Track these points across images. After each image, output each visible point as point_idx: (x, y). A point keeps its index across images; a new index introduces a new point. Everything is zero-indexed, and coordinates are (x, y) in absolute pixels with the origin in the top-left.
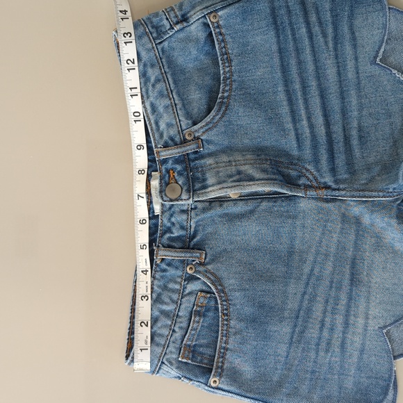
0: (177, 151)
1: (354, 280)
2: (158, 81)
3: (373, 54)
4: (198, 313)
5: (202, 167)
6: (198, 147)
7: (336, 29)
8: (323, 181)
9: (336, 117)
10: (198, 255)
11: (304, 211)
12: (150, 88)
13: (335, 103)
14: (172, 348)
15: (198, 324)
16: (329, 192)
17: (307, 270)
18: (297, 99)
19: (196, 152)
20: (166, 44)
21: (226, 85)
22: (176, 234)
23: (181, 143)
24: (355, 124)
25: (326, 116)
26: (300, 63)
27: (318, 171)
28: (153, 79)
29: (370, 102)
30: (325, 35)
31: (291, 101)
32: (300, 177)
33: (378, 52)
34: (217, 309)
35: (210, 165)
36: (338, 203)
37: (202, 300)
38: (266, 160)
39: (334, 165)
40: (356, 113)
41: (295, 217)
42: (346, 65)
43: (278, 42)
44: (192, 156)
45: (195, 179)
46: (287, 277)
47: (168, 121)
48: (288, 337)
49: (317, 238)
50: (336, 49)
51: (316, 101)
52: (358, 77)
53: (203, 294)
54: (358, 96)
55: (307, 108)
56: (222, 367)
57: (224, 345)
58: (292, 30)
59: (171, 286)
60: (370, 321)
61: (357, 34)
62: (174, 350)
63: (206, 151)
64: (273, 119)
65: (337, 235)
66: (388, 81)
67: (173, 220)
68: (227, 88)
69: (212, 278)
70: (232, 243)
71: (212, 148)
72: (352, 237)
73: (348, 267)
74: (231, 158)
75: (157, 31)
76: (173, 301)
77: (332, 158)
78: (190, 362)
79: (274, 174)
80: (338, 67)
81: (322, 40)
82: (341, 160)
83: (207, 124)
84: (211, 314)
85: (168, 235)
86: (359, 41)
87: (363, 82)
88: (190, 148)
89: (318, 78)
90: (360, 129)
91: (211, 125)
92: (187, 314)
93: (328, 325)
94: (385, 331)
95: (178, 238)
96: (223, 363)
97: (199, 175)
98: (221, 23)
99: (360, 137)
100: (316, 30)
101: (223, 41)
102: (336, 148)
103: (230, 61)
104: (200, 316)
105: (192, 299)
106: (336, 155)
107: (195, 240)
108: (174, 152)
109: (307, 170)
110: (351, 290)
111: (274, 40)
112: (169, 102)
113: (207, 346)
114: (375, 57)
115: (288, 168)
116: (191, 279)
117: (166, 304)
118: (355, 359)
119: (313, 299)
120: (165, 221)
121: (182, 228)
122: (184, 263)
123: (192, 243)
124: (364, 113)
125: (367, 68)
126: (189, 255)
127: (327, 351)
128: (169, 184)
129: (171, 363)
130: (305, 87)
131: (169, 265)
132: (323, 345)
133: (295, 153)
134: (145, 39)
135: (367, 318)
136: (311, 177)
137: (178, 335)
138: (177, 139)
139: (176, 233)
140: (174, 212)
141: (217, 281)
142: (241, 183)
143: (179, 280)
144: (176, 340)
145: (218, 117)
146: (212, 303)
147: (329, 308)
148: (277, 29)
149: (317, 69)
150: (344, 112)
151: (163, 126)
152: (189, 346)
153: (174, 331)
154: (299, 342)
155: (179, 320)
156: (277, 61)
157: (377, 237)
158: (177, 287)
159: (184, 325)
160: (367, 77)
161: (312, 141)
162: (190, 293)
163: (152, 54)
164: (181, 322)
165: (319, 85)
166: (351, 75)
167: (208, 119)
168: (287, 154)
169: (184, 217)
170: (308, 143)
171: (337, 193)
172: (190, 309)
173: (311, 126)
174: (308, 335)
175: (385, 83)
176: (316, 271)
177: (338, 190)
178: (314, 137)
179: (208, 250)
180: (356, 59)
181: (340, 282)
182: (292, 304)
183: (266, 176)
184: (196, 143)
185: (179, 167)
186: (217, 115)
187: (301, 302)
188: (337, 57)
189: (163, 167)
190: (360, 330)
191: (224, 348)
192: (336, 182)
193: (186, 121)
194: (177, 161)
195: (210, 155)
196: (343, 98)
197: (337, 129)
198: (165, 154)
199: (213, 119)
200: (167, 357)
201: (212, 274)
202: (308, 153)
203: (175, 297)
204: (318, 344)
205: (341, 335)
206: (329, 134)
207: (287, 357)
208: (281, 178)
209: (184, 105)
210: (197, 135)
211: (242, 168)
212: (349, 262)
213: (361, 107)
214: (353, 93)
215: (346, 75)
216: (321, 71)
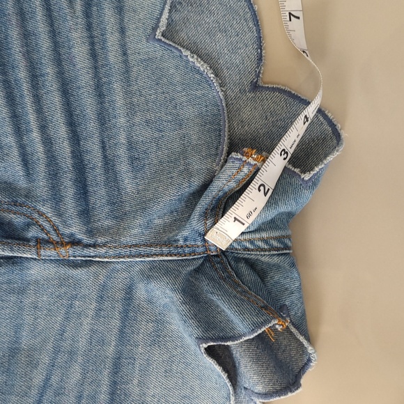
3: (152, 23)
8: (67, 231)
9: (91, 126)
11: (37, 282)
13: (87, 104)
16: (78, 251)
17: (38, 379)
18: (22, 96)
24: (122, 138)
25: (72, 124)
26: (26, 35)
27: (60, 215)
29: (147, 102)
32: (29, 225)
33: (159, 20)
36: (93, 269)
39: (87, 205)
40: (122, 121)
41: (22, 291)
42: (105, 41)
49: (57, 326)
50: (87, 15)
51: (54, 100)
52: (126, 62)
54: (126, 93)
55: (39, 111)
65: (89, 320)
66: (177, 68)
72: (116, 323)
73: (106, 372)
77: (83, 191)
80: (92, 44)
82: (99, 195)
86: (129, 2)
87: (135, 69)
89: (58, 61)
90: (131, 146)
99: (132, 160)
102: (90, 177)
106: (91, 189)
109: (41, 214)
114: (154, 29)
115: (10, 211)
124: (137, 120)
125: (141, 46)
130: (35, 77)
133: (22, 183)
136: (47, 226)
149: (56, 46)
150: (103, 119)
157: (157, 321)
160: (142, 61)
161: (48, 165)
165: (61, 74)
166: (113, 56)
168: (9, 188)
170: (41, 169)
171: (91, 251)
173: (48, 142)
175: (172, 71)
176: (55, 380)
177: (94, 246)
178: (52, 158)
180: (122, 31)
188: (89, 27)
192: (90, 232)
196: (101, 96)
197: (93, 148)
202: (41, 185)
212: (109, 363)
213: (131, 109)
214: (117, 86)
215: (106, 58)
216: (62, 51)
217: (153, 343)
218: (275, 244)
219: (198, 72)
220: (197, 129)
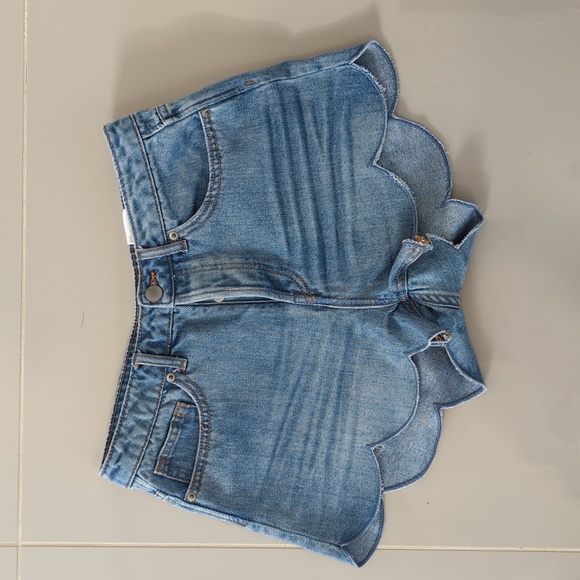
0: (159, 252)
1: (342, 393)
2: (142, 178)
3: (370, 155)
4: (176, 425)
5: (186, 269)
6: (183, 248)
7: (331, 129)
8: (313, 287)
9: (329, 221)
10: (179, 362)
11: (292, 319)
12: (134, 185)
13: (328, 207)
14: (147, 460)
15: (175, 435)
16: (319, 300)
17: (292, 381)
18: (288, 202)
19: (181, 254)
20: (154, 139)
21: (214, 183)
22: (156, 340)
23: (165, 244)
24: (349, 229)
25: (318, 219)
26: (292, 164)
27: (309, 277)
28: (137, 176)
29: (365, 206)
30: (319, 136)
31: (281, 204)
32: (289, 282)
33: (375, 154)
34: (197, 421)
35: (195, 267)
36: (328, 312)
37: (181, 411)
38: (255, 264)
39: (325, 271)
40: (349, 217)
41: (283, 324)
42: (340, 167)
43: (271, 141)
44: (176, 258)
45: (178, 282)
46: (273, 387)
47: (152, 220)
48: (270, 449)
49: (305, 347)
50: (330, 150)
51: (308, 204)
52: (353, 180)
53: (183, 405)
54: (352, 200)
55: (299, 211)
56: (200, 481)
57: (202, 458)
58: (286, 129)
59: (149, 394)
60: (358, 438)
61: (354, 134)
62: (149, 462)
63: (191, 252)
64: (263, 221)
65: (325, 345)
66: (386, 184)
67: (153, 324)
68: (215, 186)
69: (193, 388)
70: (215, 351)
71: (198, 250)
72: (342, 348)
73: (336, 379)
74: (218, 261)
75: (145, 126)
76: (150, 411)
77: (323, 263)
78: (165, 475)
79: (261, 279)
80: (332, 169)
81: (316, 141)
82: (333, 265)
83: (192, 224)
84: (190, 426)
85: (147, 340)
86: (356, 142)
87: (358, 185)
88: (174, 249)
89: (311, 180)
90: (354, 233)
91: (196, 225)
92: (165, 426)
93: (313, 438)
94: (373, 448)
95: (158, 344)
96: (201, 477)
97: (183, 278)
98: (212, 118)
99: (355, 243)
100: (311, 130)
101: (214, 137)
102: (328, 253)
103: (219, 157)
104: (178, 427)
105: (171, 409)
106: (328, 261)
107: (177, 347)
108: (156, 253)
109: (298, 276)
110: (338, 403)
111: (267, 139)
112: (153, 201)
113: (185, 459)
114: (372, 159)
115: (278, 273)
116: (171, 388)
117: (142, 413)
118: (341, 477)
119: (298, 411)
120: (145, 325)
121: (163, 332)
122: (164, 371)
123: (173, 351)
124: (359, 217)
125: (363, 171)
126: (169, 362)
127: (311, 466)
128: (150, 286)
129: (145, 476)
130: (297, 190)
131: (147, 372)
132: (307, 460)
133: (286, 257)
134: (131, 134)
135: (355, 435)
136: (301, 283)
137: (154, 447)
138: (160, 240)
139: (157, 338)
140: (154, 316)
141: (199, 390)
142: (226, 288)
143: (158, 388)
144: (152, 451)
145: (204, 217)
146: (193, 414)
147: (315, 421)
148: (270, 127)
149: (310, 170)
150: (337, 216)
151: (145, 225)
152: (165, 458)
153: (150, 442)
154: (282, 455)
155: (155, 431)
156: (267, 160)
157: (368, 349)
158: (155, 396)
159: (161, 436)
160: (363, 180)
161: (303, 245)
162: (169, 403)
163: (138, 149)
164: (158, 434)
165: (312, 188)
166: (345, 177)
167: (193, 219)
168: (277, 259)
169: (166, 321)
170: (299, 248)
171: (327, 301)
172: (168, 420)
173: (303, 231)
174: (291, 449)
175: (382, 186)
176: (303, 381)
177: (329, 297)
178: (305, 242)
179: (190, 359)
180: (351, 161)
181: (327, 395)
182: (276, 417)
183: (252, 282)
184: (181, 244)
185: (161, 269)
186: (203, 215)
187: (286, 413)
188: (331, 158)
189: (145, 268)
190: (347, 447)
191: (203, 461)
192: (327, 289)
193: (171, 221)
194: (159, 262)
195: (196, 257)
196: (336, 202)
197: (330, 233)
198: (147, 255)
199: (199, 218)
200: (142, 469)
201: (193, 383)
202: (298, 258)
203: (153, 406)
204: (301, 459)
205: (325, 450)
206: (321, 239)
207: (269, 471)
208: (269, 284)
209: (169, 204)
210: (181, 235)
211: (229, 272)
212: (337, 374)
213: (355, 211)
214: (347, 196)
215: (341, 178)
216: (314, 173)
217: (365, 363)
218: (443, 300)
219: (399, 186)
220: (397, 224)
